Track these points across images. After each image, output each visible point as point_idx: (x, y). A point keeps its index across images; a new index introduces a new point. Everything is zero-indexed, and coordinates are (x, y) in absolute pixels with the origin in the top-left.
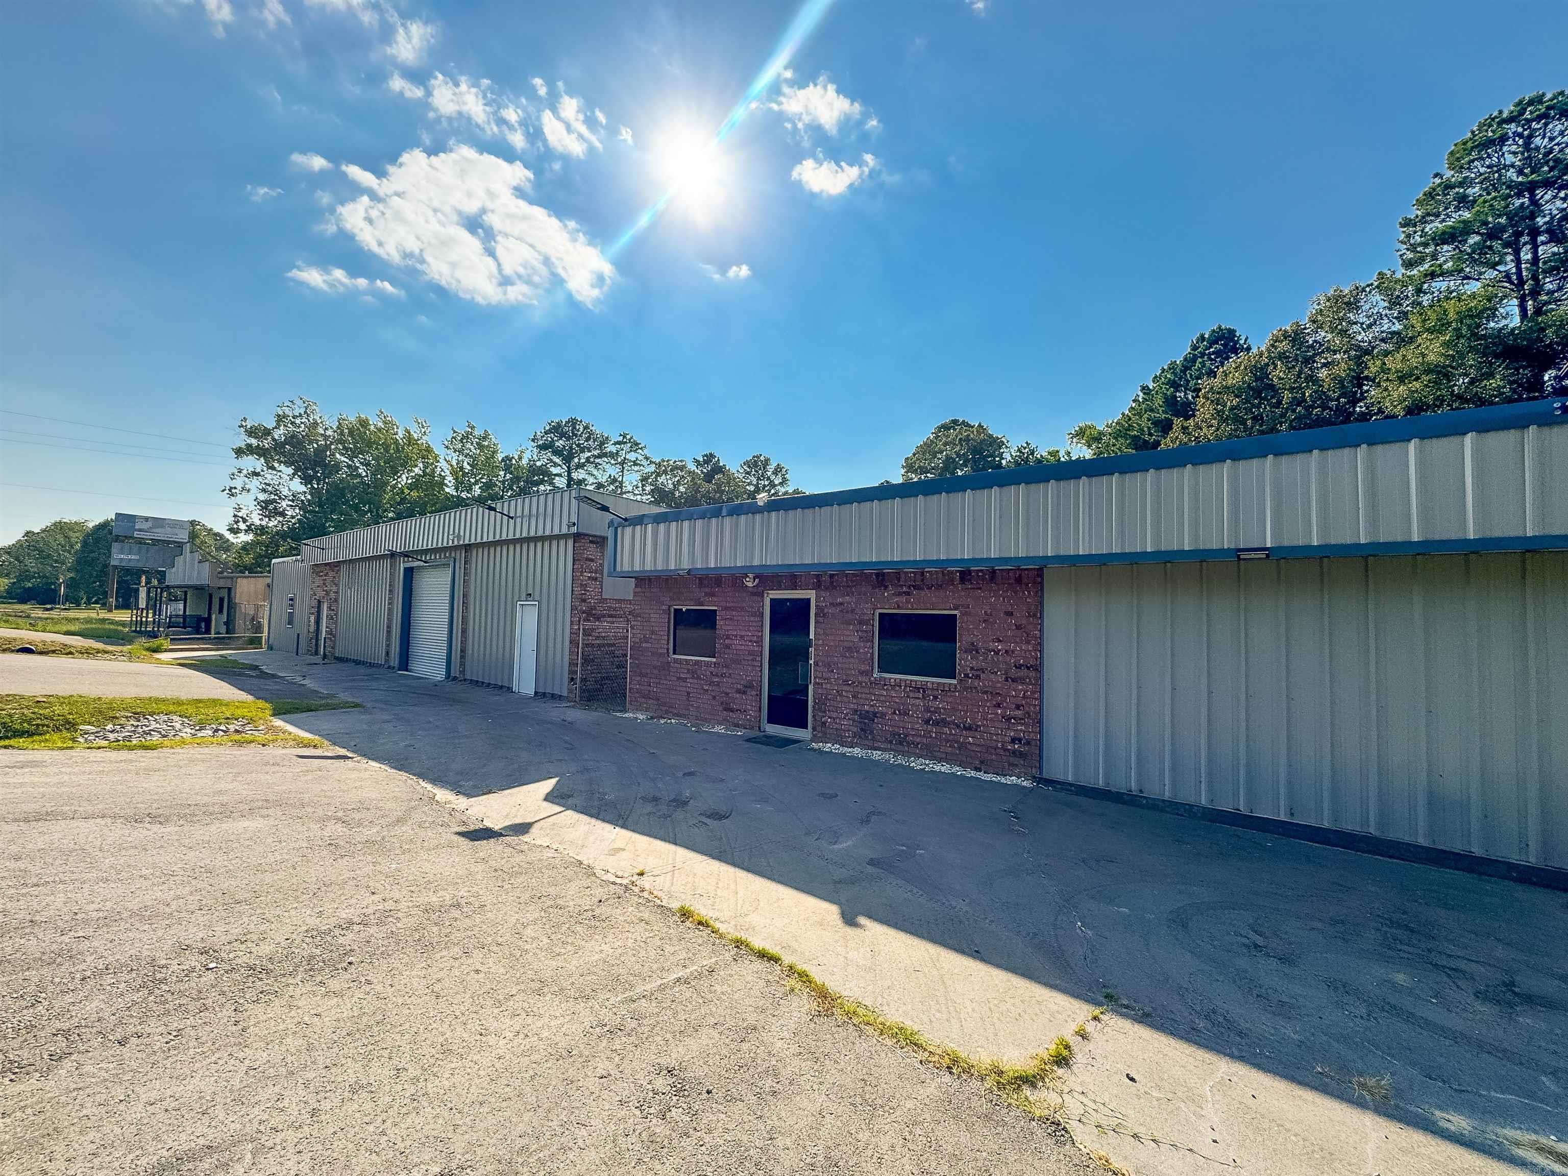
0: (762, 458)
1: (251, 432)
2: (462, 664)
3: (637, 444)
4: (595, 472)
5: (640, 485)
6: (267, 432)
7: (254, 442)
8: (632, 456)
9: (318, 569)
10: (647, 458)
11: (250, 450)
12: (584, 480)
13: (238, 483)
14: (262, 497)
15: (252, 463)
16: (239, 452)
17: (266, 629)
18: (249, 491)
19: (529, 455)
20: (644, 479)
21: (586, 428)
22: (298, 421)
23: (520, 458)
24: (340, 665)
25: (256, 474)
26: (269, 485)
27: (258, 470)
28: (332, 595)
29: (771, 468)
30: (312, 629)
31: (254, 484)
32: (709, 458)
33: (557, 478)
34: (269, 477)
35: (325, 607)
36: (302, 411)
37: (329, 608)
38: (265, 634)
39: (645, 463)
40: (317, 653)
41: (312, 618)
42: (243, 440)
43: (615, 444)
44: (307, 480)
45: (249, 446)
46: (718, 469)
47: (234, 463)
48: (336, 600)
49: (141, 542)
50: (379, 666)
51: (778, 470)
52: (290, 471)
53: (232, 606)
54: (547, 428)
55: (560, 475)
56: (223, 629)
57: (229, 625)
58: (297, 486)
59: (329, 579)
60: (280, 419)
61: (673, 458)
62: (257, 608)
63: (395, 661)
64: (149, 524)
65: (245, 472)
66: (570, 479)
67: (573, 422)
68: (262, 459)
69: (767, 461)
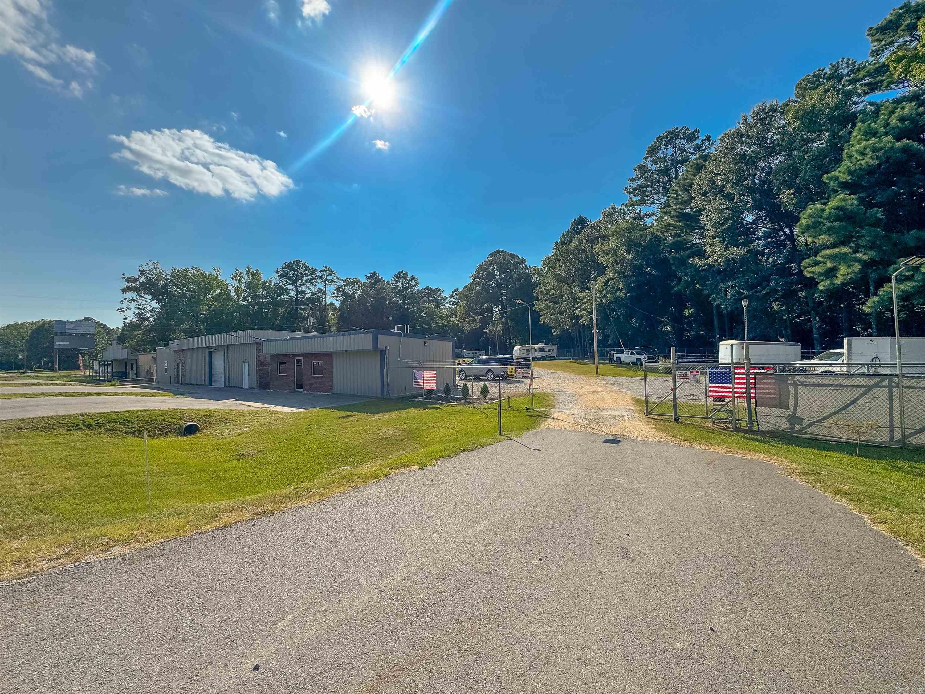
0: (404, 272)
1: (128, 280)
2: (229, 382)
3: (332, 271)
4: (311, 287)
5: (335, 292)
6: (136, 280)
7: (129, 285)
8: (330, 277)
9: (176, 352)
10: (338, 278)
11: (128, 289)
12: (305, 291)
13: (124, 305)
14: (137, 311)
15: (130, 295)
16: (124, 291)
17: (155, 376)
18: (130, 309)
19: (275, 280)
20: (338, 289)
21: (304, 264)
22: (152, 272)
23: (271, 282)
24: (188, 386)
25: (133, 300)
26: (140, 305)
27: (134, 298)
28: (183, 361)
29: (408, 278)
30: (176, 374)
31: (133, 305)
32: (374, 274)
33: (290, 291)
34: (140, 301)
35: (180, 365)
36: (153, 267)
37: (182, 366)
38: (155, 377)
39: (337, 280)
40: (178, 383)
41: (176, 370)
42: (125, 285)
43: (321, 271)
44: (159, 301)
45: (128, 287)
46: (379, 280)
47: (122, 296)
48: (184, 363)
49: (70, 334)
50: (202, 385)
51: (413, 278)
52: (150, 297)
53: (138, 367)
54: (284, 266)
55: (292, 290)
56: (135, 376)
57: (137, 375)
58: (155, 304)
59: (181, 355)
60: (142, 272)
61: (352, 277)
62: (150, 367)
63: (207, 383)
64: (73, 325)
65: (128, 299)
66: (297, 291)
67: (297, 262)
68: (135, 293)
69: (406, 274)
